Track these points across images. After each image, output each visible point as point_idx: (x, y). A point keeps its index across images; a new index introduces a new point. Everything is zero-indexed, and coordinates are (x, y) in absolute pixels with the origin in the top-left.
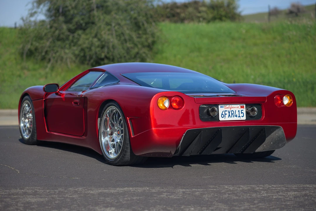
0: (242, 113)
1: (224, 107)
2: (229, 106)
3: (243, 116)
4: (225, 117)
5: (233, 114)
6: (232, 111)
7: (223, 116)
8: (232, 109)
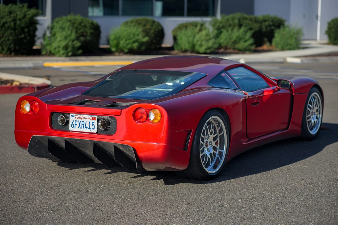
0: (92, 125)
1: (75, 117)
2: (80, 115)
3: (93, 128)
4: (75, 128)
5: (83, 125)
6: (82, 121)
8: (83, 120)
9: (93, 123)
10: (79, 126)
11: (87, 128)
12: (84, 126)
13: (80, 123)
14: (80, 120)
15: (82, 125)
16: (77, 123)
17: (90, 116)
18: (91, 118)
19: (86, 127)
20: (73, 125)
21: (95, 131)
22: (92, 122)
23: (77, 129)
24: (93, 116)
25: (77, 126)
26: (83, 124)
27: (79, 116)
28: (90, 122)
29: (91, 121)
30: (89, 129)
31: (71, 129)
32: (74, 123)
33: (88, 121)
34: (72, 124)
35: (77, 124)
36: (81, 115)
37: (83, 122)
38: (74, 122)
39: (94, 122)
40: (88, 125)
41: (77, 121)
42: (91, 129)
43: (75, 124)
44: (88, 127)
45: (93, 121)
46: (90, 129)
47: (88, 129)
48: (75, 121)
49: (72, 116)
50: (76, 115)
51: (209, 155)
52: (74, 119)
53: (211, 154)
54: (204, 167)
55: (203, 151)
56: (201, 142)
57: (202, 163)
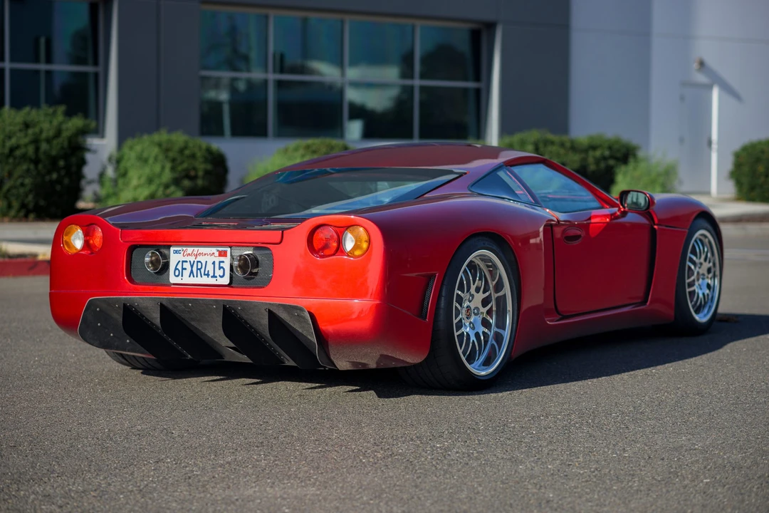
0: (220, 268)
1: (182, 252)
2: (193, 249)
3: (222, 275)
4: (182, 276)
5: (200, 269)
6: (198, 262)
7: (177, 274)
8: (199, 259)
9: (222, 265)
10: (192, 272)
11: (208, 275)
12: (202, 270)
13: (192, 266)
14: (192, 259)
15: (198, 269)
16: (187, 266)
17: (214, 250)
18: (217, 254)
19: (206, 273)
20: (177, 272)
21: (226, 281)
22: (220, 262)
23: (186, 279)
24: (220, 249)
25: (186, 273)
26: (199, 267)
27: (190, 250)
28: (214, 263)
29: (217, 260)
30: (212, 277)
31: (173, 279)
32: (179, 267)
33: (210, 260)
34: (176, 269)
35: (185, 269)
36: (196, 249)
37: (199, 264)
38: (181, 263)
39: (223, 262)
40: (210, 267)
41: (186, 262)
42: (216, 277)
43: (183, 269)
44: (211, 274)
45: (222, 259)
46: (214, 276)
47: (210, 277)
48: (183, 262)
49: (176, 252)
50: (184, 249)
51: (473, 338)
52: (180, 257)
53: (477, 335)
54: (464, 359)
55: (460, 325)
56: (455, 304)
57: (460, 352)
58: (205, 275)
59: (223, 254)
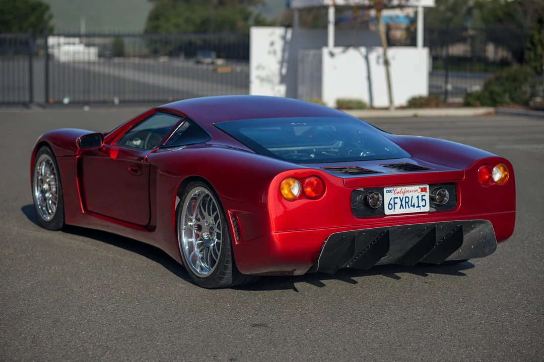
0: (422, 200)
1: (393, 191)
3: (424, 205)
4: (394, 209)
5: (408, 202)
8: (406, 195)
9: (424, 198)
10: (402, 205)
11: (414, 206)
13: (401, 201)
14: (401, 195)
16: (397, 201)
17: (417, 187)
18: (419, 190)
20: (390, 206)
21: (427, 209)
22: (422, 196)
23: (398, 211)
24: (422, 186)
25: (398, 206)
27: (399, 189)
28: (418, 197)
29: (420, 194)
31: (387, 212)
32: (392, 202)
33: (415, 195)
36: (404, 188)
37: (407, 199)
39: (425, 195)
40: (415, 201)
41: (397, 198)
43: (395, 203)
45: (423, 193)
46: (418, 206)
48: (394, 198)
50: (395, 189)
52: (392, 195)
58: (411, 206)
59: (423, 190)
